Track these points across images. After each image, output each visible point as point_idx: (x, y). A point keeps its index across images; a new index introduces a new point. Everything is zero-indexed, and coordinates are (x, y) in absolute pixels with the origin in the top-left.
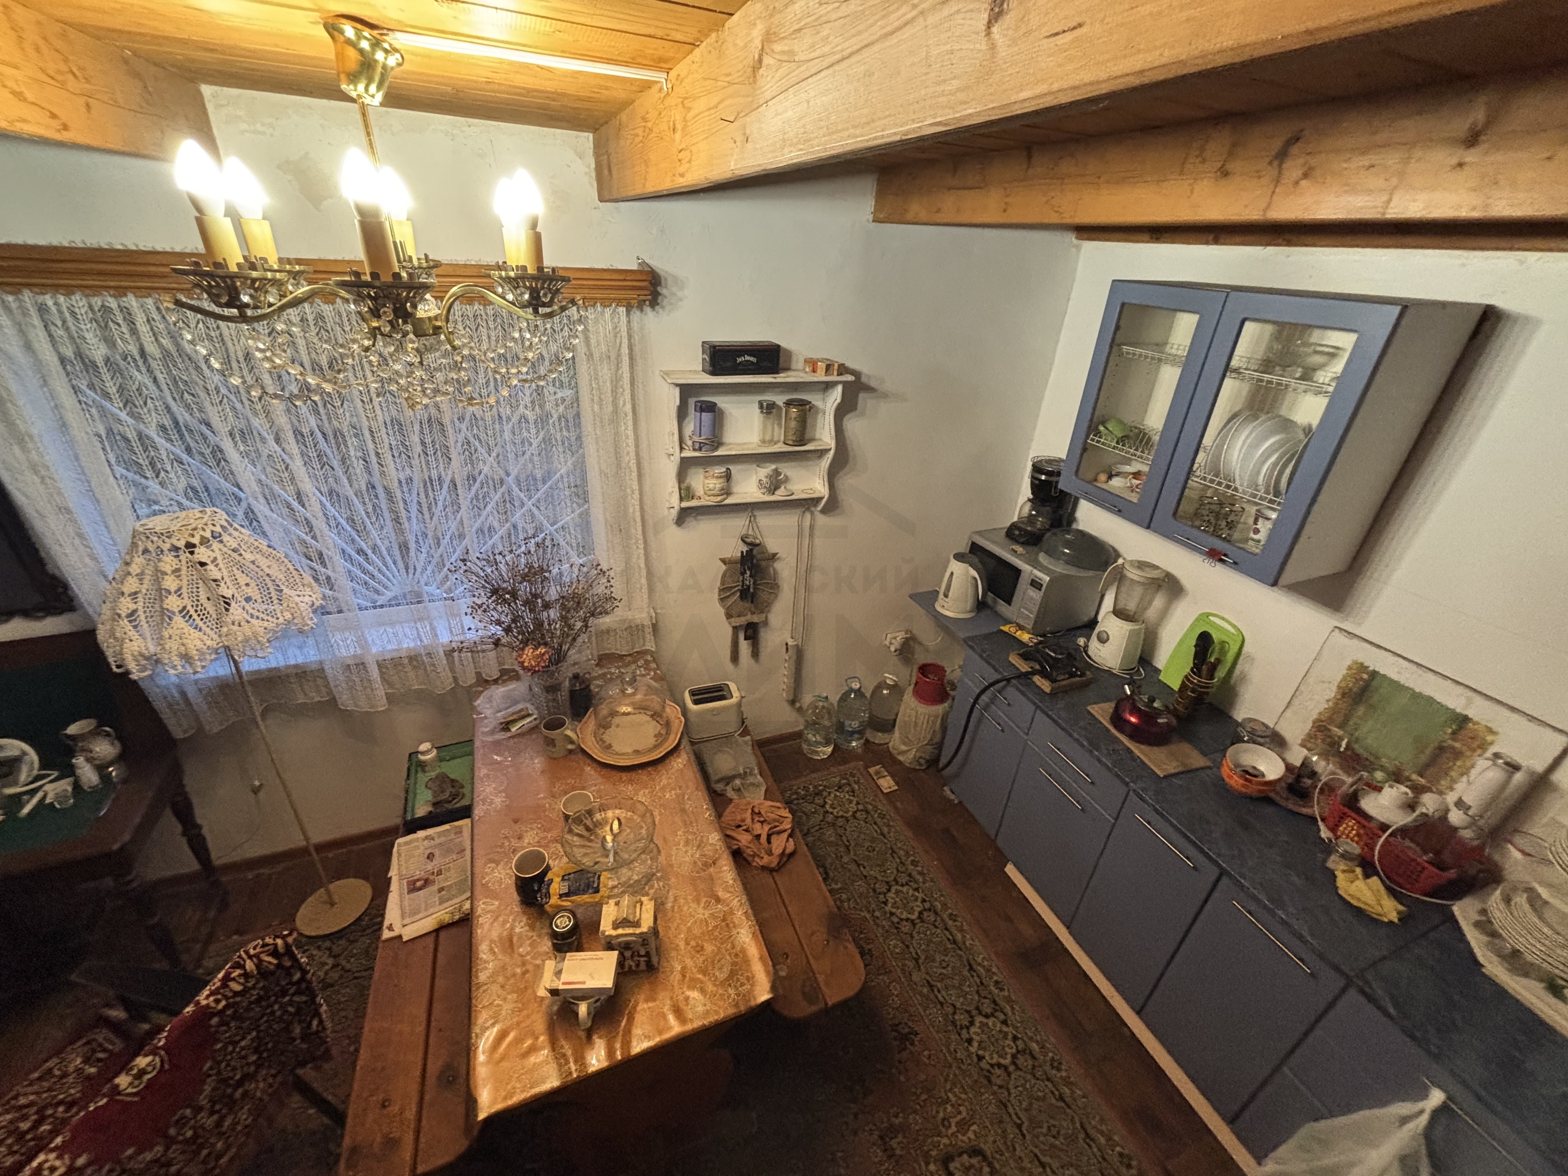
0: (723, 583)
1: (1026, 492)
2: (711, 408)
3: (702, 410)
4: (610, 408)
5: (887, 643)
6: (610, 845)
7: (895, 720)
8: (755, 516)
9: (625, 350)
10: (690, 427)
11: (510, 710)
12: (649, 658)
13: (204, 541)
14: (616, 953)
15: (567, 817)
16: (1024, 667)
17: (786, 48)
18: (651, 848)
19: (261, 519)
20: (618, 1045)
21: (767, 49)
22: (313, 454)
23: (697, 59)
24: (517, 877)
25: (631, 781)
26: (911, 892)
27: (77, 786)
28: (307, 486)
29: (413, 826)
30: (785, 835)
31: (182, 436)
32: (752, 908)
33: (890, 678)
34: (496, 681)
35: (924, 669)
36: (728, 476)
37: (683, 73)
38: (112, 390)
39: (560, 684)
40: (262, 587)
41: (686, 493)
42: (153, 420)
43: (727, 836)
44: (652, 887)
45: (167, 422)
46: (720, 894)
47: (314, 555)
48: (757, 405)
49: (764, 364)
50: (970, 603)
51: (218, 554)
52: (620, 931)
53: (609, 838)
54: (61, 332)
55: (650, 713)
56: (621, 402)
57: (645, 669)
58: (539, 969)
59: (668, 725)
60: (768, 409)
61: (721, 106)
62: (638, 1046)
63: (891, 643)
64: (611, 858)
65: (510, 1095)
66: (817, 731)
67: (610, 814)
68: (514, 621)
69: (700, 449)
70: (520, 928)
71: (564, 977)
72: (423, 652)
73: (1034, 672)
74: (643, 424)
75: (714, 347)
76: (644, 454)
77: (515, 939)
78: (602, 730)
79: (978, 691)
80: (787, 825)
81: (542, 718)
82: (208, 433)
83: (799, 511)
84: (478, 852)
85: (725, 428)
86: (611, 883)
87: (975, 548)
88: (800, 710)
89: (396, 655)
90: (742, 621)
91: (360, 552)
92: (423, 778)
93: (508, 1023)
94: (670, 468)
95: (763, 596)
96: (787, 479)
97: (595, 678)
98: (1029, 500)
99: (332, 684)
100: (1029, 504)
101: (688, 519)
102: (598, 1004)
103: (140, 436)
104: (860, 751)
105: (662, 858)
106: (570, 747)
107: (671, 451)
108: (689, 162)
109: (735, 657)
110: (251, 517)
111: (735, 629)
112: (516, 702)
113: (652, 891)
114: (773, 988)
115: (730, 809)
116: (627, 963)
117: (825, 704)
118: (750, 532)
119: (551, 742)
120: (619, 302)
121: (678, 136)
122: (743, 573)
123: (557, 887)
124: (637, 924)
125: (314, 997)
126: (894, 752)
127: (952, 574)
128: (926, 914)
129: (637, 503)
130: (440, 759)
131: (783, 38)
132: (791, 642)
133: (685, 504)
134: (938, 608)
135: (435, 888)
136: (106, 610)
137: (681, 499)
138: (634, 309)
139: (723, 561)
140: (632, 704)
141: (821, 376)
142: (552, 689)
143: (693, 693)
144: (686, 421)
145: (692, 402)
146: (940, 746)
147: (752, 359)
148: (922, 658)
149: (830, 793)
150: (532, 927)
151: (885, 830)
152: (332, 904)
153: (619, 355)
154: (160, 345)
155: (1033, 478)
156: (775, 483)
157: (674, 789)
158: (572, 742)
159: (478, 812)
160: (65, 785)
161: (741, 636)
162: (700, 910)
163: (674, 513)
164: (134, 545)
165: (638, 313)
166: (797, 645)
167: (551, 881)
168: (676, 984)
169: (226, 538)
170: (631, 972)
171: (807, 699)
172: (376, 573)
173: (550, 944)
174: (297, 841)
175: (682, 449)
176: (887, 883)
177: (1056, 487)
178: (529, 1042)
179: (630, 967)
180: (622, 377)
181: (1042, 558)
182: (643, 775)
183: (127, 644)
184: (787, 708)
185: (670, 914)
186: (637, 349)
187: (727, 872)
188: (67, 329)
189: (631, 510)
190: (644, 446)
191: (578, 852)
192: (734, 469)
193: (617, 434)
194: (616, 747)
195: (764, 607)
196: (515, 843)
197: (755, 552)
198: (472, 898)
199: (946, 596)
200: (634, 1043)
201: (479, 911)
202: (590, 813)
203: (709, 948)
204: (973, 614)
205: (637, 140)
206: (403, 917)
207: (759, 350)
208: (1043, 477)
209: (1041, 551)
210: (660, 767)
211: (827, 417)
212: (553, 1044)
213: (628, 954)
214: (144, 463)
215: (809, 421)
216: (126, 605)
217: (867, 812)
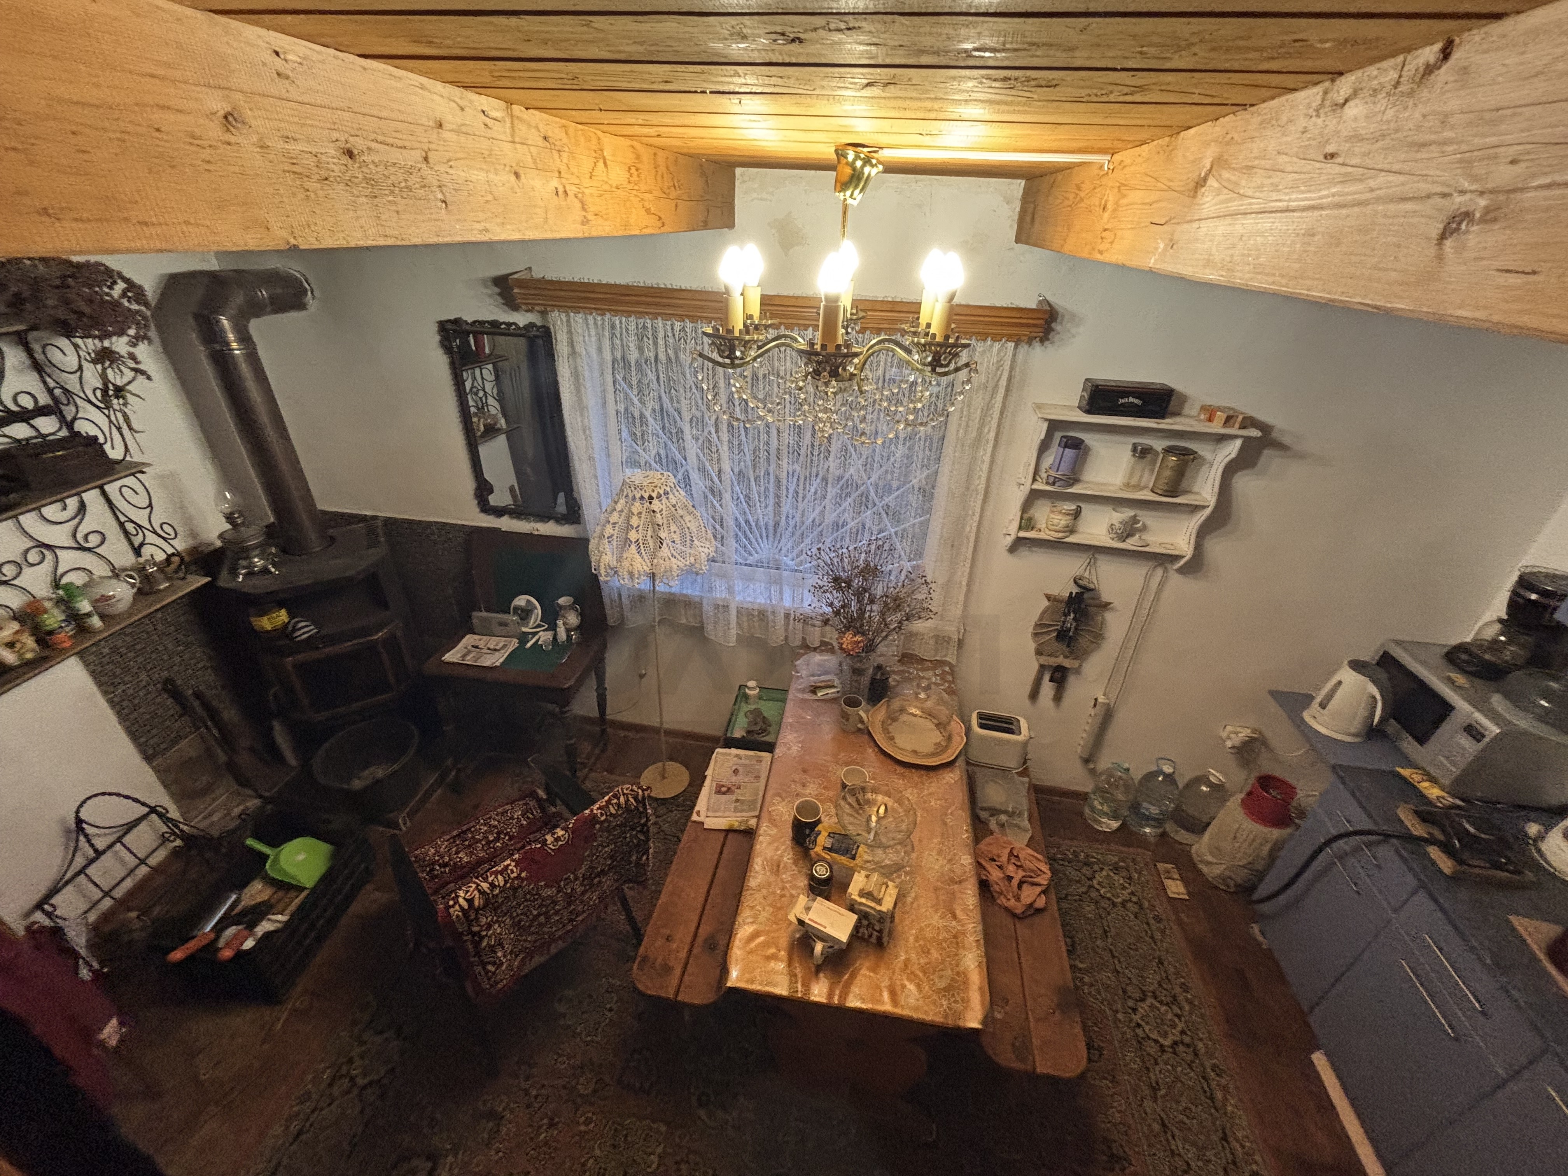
0: (1041, 617)
1: (1499, 607)
2: (1076, 444)
3: (1066, 446)
4: (974, 434)
5: (1224, 735)
6: (873, 824)
7: (1208, 824)
8: (1096, 559)
9: (1003, 382)
10: (1049, 460)
11: (822, 678)
12: (947, 669)
13: (659, 496)
14: (856, 917)
15: (844, 786)
16: (1418, 829)
17: (1233, 178)
18: (906, 842)
19: (693, 484)
20: (837, 992)
21: (1214, 172)
22: (736, 443)
23: (1144, 154)
24: (795, 818)
25: (903, 776)
26: (1170, 1016)
27: (555, 638)
28: (726, 466)
29: (730, 743)
30: (1039, 889)
31: (663, 419)
32: (985, 938)
33: (1216, 776)
34: (815, 649)
35: (1266, 782)
36: (1077, 514)
37: (1128, 161)
38: (634, 383)
39: (864, 670)
40: (683, 536)
41: (1027, 523)
42: (650, 404)
43: (979, 863)
44: (899, 876)
45: (657, 408)
46: (959, 913)
47: (718, 517)
48: (1130, 447)
49: (1150, 407)
50: (1356, 725)
51: (664, 507)
52: (863, 900)
53: (874, 818)
54: (618, 342)
55: (936, 721)
56: (986, 430)
57: (942, 679)
58: (793, 899)
59: (949, 738)
60: (1142, 453)
61: (1154, 206)
62: (853, 1002)
63: (1229, 738)
64: (872, 836)
65: (752, 981)
66: (1105, 800)
67: (880, 798)
68: (843, 607)
69: (1054, 484)
70: (788, 858)
71: (812, 915)
72: (770, 610)
73: (1432, 841)
74: (1001, 451)
75: (1097, 386)
76: (995, 480)
77: (782, 866)
78: (889, 722)
79: (1334, 832)
80: (1044, 880)
81: (844, 693)
82: (678, 418)
83: (1151, 564)
84: (773, 784)
85: (1086, 466)
86: (866, 857)
87: (1387, 661)
88: (1093, 772)
89: (750, 606)
90: (1053, 661)
91: (747, 522)
92: (745, 708)
93: (762, 928)
94: (1017, 497)
95: (1084, 641)
96: (1145, 528)
97: (894, 672)
98: (1500, 621)
99: (704, 616)
100: (1498, 627)
101: (1021, 549)
102: (830, 950)
103: (642, 416)
104: (1152, 840)
105: (914, 856)
106: (860, 726)
107: (1023, 481)
108: (1112, 243)
109: (1034, 695)
110: (686, 482)
111: (1042, 667)
112: (826, 673)
113: (898, 881)
114: (985, 1021)
115: (988, 840)
116: (861, 930)
117: (1124, 776)
118: (1086, 574)
119: (845, 716)
120: (1010, 338)
121: (1106, 215)
122: (1066, 615)
123: (823, 840)
124: (879, 902)
125: (648, 840)
126: (1196, 859)
127: (1340, 683)
128: (1181, 1048)
129: (975, 524)
130: (760, 698)
131: (1234, 169)
132: (1101, 699)
133: (1022, 534)
134: (1306, 716)
135: (733, 797)
136: (598, 529)
137: (1020, 528)
138: (1023, 344)
139: (1048, 597)
140: (923, 710)
141: (1216, 427)
142: (857, 672)
143: (981, 716)
144: (1047, 453)
145: (1058, 435)
146: (1260, 876)
147: (1136, 401)
148: (1267, 767)
149: (1102, 869)
150: (795, 863)
151: (1158, 936)
152: (664, 778)
153: (997, 386)
154: (667, 354)
155: (1515, 593)
156: (1129, 530)
157: (940, 799)
158: (862, 722)
159: (778, 751)
160: (549, 635)
161: (1047, 677)
162: (936, 917)
163: (1009, 540)
164: (622, 490)
165: (1026, 347)
166: (1108, 704)
167: (819, 833)
168: (897, 970)
169: (671, 496)
170: (862, 939)
171: (1104, 763)
172: (753, 540)
173: (806, 882)
174: (654, 722)
175: (1034, 480)
176: (1143, 992)
177: (1552, 614)
178: (772, 950)
179: (864, 934)
180: (993, 407)
181: (1497, 701)
182: (915, 775)
183: (604, 556)
184: (1078, 765)
185: (908, 908)
186: (1016, 380)
187: (970, 896)
188: (622, 340)
189: (968, 529)
190: (996, 471)
191: (847, 819)
192: (1086, 508)
193: (974, 459)
194: (900, 741)
195: (1080, 655)
196: (799, 789)
197: (1086, 596)
198: (758, 817)
199: (1323, 706)
200: (851, 997)
201: (761, 832)
202: (863, 789)
203: (935, 954)
204: (1357, 740)
205: (1067, 203)
206: (708, 810)
207: (1146, 393)
208: (1534, 597)
209: (1498, 691)
210: (932, 774)
211: (1213, 471)
212: (790, 963)
213: (865, 922)
214: (639, 434)
215: (1188, 474)
216: (609, 530)
217: (1141, 907)
